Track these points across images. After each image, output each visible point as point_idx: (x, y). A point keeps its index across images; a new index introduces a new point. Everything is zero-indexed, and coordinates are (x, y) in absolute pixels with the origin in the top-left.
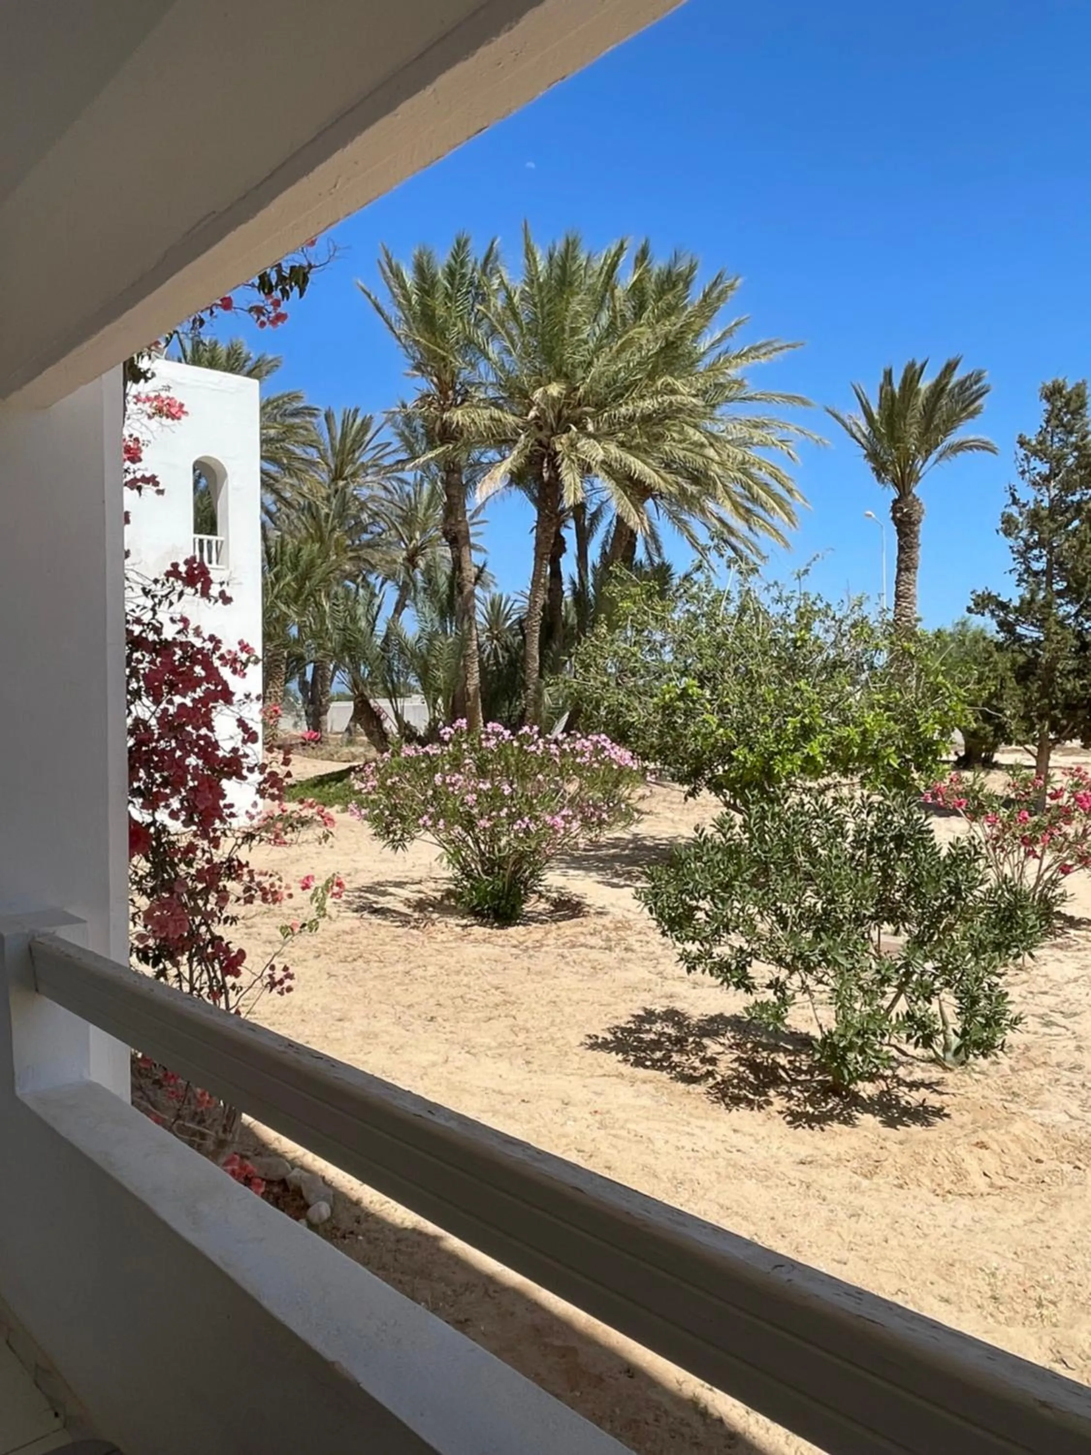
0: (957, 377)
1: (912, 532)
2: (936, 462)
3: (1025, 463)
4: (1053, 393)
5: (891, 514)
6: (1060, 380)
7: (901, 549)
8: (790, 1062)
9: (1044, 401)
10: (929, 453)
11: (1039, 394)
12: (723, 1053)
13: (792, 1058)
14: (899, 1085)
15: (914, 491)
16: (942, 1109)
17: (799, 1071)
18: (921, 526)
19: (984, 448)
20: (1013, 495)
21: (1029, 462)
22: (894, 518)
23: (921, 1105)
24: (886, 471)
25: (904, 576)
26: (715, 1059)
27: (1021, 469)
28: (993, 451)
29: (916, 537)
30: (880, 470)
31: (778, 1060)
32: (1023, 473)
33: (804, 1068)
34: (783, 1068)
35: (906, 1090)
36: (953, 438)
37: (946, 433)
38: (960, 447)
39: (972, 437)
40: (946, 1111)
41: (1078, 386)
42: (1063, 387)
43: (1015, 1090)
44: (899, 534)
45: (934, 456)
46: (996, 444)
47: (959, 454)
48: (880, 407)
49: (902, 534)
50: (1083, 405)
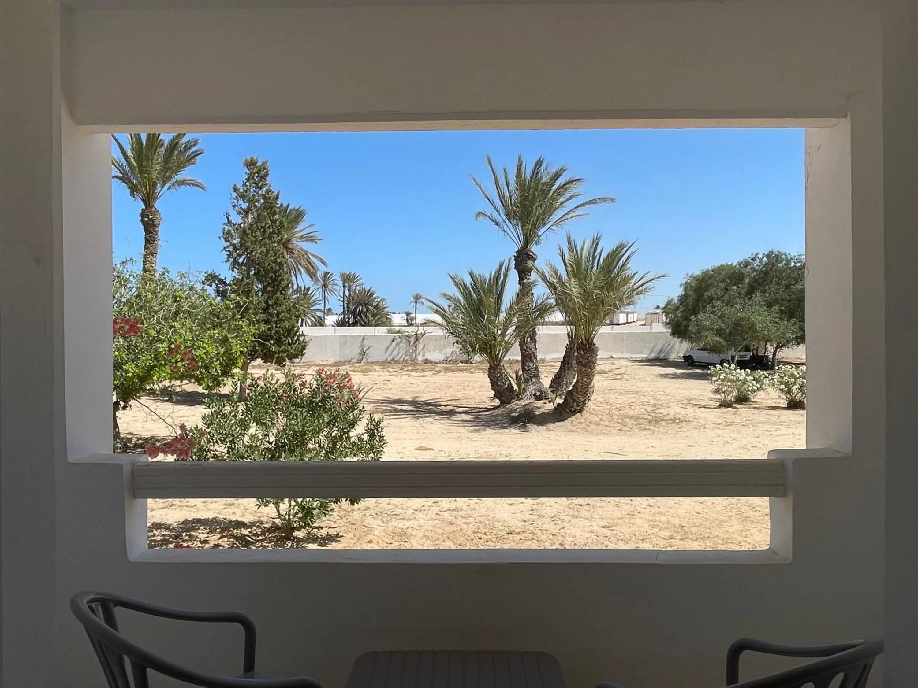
0: (184, 140)
1: (155, 231)
2: (168, 189)
3: (235, 201)
4: (251, 164)
5: (140, 218)
6: (255, 158)
7: (147, 241)
8: (250, 532)
9: (246, 168)
10: (164, 183)
11: (243, 163)
12: (208, 537)
13: (249, 530)
14: (313, 529)
15: (155, 205)
16: (338, 534)
17: (257, 535)
18: (160, 228)
19: (197, 186)
20: (228, 218)
21: (238, 201)
22: (142, 221)
23: (328, 535)
24: (137, 190)
25: (150, 258)
26: (207, 541)
27: (233, 204)
28: (203, 188)
29: (157, 234)
30: (134, 190)
31: (243, 533)
32: (234, 206)
33: (259, 533)
34: (247, 536)
35: (317, 530)
36: (180, 177)
37: (176, 172)
38: (183, 183)
39: (189, 178)
40: (340, 534)
41: (264, 163)
42: (257, 163)
43: (352, 522)
44: (145, 231)
45: (167, 186)
46: (204, 183)
47: (182, 187)
48: (133, 149)
49: (147, 231)
50: (267, 175)
